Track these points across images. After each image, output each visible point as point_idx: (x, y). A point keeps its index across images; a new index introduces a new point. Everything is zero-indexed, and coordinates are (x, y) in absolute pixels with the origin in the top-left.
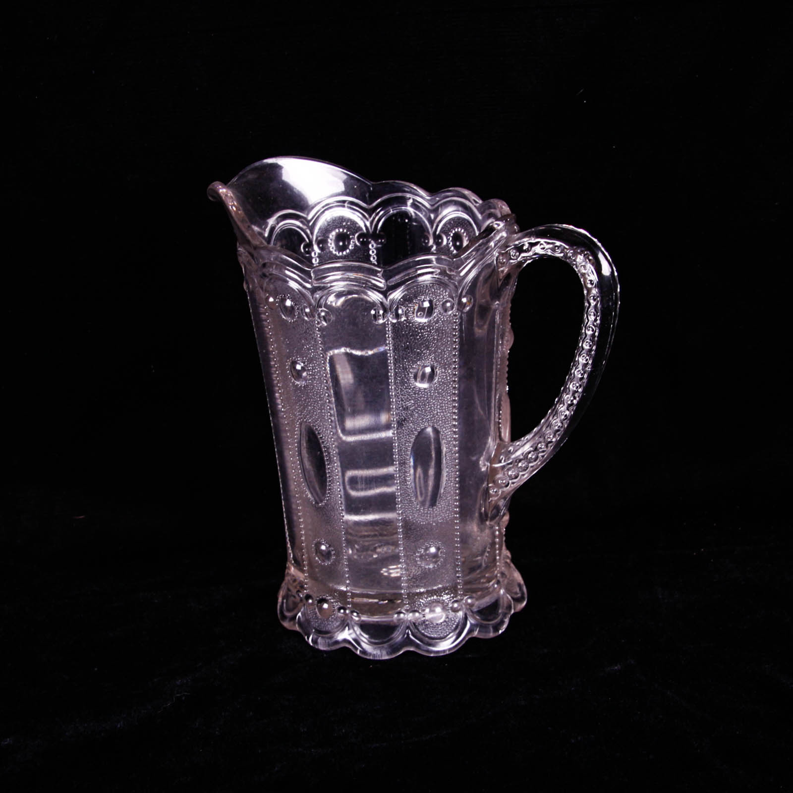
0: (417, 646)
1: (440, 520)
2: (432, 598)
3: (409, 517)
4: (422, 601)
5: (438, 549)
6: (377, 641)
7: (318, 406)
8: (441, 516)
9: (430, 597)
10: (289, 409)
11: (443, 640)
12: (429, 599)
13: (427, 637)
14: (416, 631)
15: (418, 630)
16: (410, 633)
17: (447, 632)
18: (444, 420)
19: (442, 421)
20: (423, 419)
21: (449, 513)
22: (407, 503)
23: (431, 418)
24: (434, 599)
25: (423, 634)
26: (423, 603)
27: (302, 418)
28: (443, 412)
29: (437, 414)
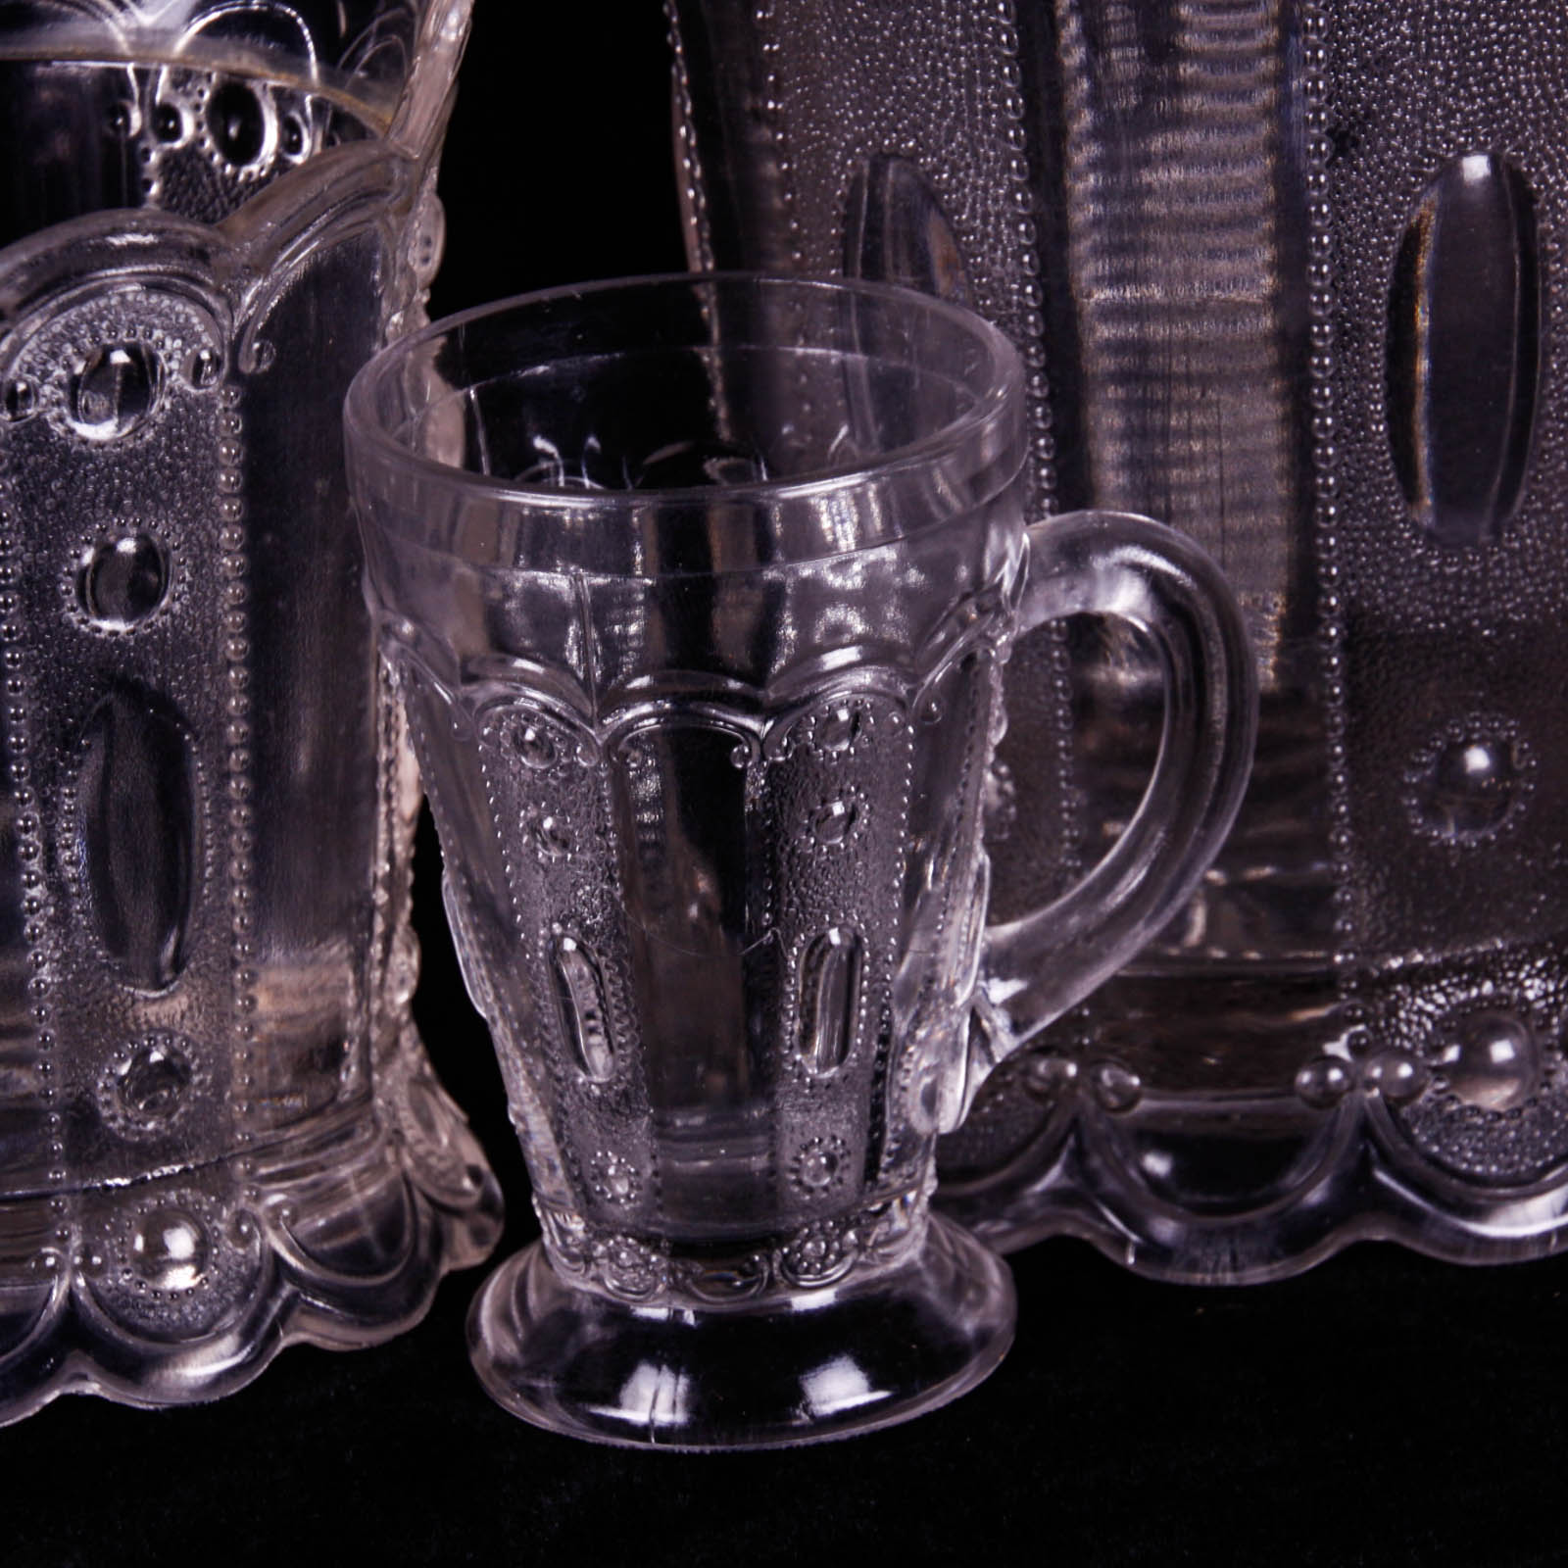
0: (1409, 1216)
1: (1514, 610)
2: (1474, 992)
3: (1370, 597)
4: (1430, 1008)
5: (1500, 753)
6: (1216, 1199)
7: (956, 67)
8: (1521, 592)
9: (1467, 986)
10: (804, 95)
11: (1532, 1187)
12: (1462, 996)
13: (1455, 1173)
14: (1404, 1146)
15: (1411, 1139)
16: (1373, 1152)
17: (1545, 1153)
18: (1547, 119)
19: (1535, 123)
20: (1450, 113)
21: (1554, 580)
22: (1367, 528)
23: (1490, 109)
24: (1480, 997)
25: (1434, 1161)
26: (1430, 1015)
27: (870, 135)
28: (1542, 83)
29: (1515, 90)
